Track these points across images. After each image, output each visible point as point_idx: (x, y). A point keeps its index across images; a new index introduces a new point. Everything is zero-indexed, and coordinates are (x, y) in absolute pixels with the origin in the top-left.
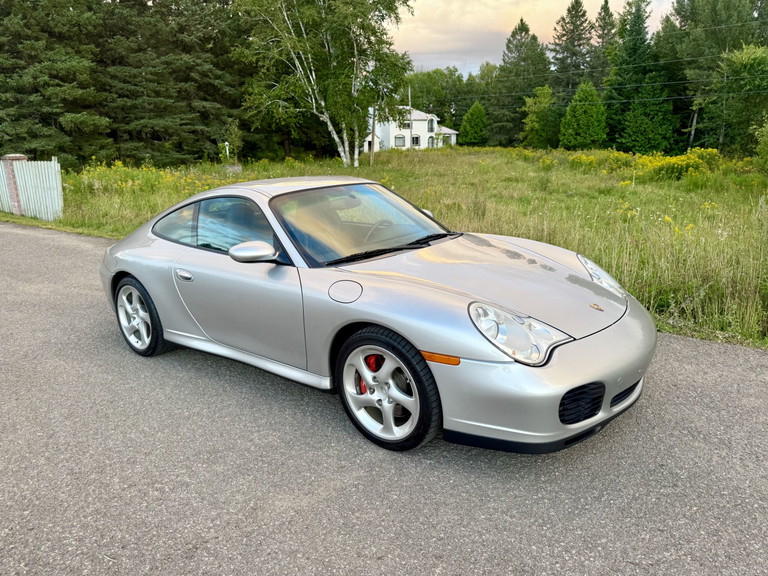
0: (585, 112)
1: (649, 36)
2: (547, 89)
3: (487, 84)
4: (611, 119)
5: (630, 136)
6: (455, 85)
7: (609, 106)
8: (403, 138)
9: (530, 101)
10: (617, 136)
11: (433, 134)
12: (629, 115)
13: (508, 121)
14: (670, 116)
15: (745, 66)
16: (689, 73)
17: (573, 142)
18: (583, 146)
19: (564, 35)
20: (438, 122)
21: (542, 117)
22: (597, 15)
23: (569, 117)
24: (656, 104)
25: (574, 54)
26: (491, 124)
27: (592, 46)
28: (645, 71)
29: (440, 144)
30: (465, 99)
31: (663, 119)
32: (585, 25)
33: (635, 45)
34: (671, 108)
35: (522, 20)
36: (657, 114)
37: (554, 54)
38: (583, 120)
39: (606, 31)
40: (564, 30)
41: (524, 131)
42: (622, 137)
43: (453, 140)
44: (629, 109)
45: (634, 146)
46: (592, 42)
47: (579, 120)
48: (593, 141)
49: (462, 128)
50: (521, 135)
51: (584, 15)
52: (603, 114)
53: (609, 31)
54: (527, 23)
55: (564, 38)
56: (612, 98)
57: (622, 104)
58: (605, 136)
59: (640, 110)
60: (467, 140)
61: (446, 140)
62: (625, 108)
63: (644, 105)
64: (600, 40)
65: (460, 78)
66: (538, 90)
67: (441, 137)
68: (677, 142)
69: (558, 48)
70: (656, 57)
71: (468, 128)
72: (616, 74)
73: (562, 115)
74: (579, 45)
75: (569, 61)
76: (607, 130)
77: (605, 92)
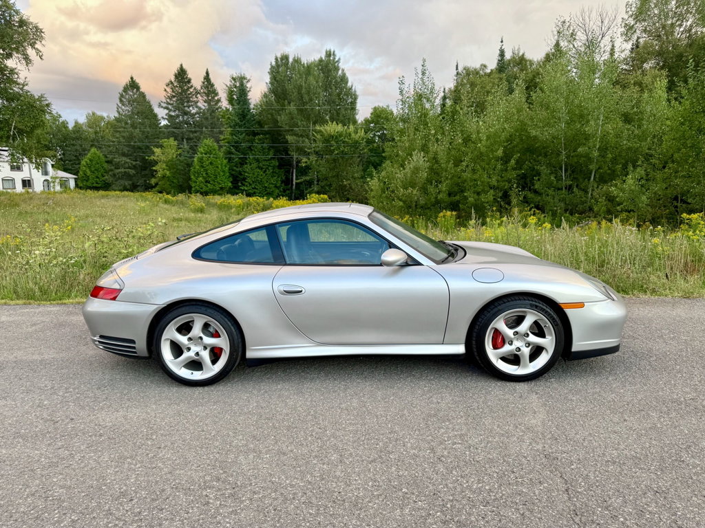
0: (211, 163)
1: (252, 106)
2: (172, 142)
3: (96, 133)
4: (233, 170)
5: (250, 185)
6: (60, 131)
7: (230, 160)
8: (13, 180)
9: (157, 151)
10: (240, 184)
11: (48, 178)
12: (247, 168)
13: (129, 168)
14: (277, 170)
15: (333, 137)
16: (290, 138)
17: (205, 189)
18: (214, 192)
19: (174, 97)
20: (53, 166)
21: (171, 165)
22: (201, 83)
23: (198, 167)
24: (266, 160)
25: (186, 113)
26: (112, 170)
27: (200, 108)
28: (255, 134)
29: (58, 188)
30: (73, 145)
31: (273, 172)
32: (191, 90)
33: (243, 112)
34: (277, 164)
35: (132, 78)
36: (268, 168)
37: (166, 111)
38: (211, 170)
39: (210, 98)
40: (173, 91)
41: (155, 178)
42: (244, 185)
43: (72, 184)
44: (246, 163)
45: (255, 193)
46: (199, 104)
47: (206, 170)
48: (222, 188)
49: (81, 173)
50: (153, 181)
51: (189, 81)
52: (226, 166)
53: (213, 98)
54: (137, 81)
55: (174, 99)
56: (230, 153)
57: (240, 158)
58: (230, 184)
59: (255, 165)
60: (89, 184)
61: (64, 183)
62: (243, 162)
63: (258, 160)
64: (206, 104)
65: (65, 124)
66: (165, 142)
67: (58, 181)
68: (284, 191)
69: (170, 107)
70: (260, 124)
71: (89, 173)
72: (232, 134)
73: (189, 165)
74: (189, 107)
75: (181, 118)
76: (231, 179)
77: (225, 148)
